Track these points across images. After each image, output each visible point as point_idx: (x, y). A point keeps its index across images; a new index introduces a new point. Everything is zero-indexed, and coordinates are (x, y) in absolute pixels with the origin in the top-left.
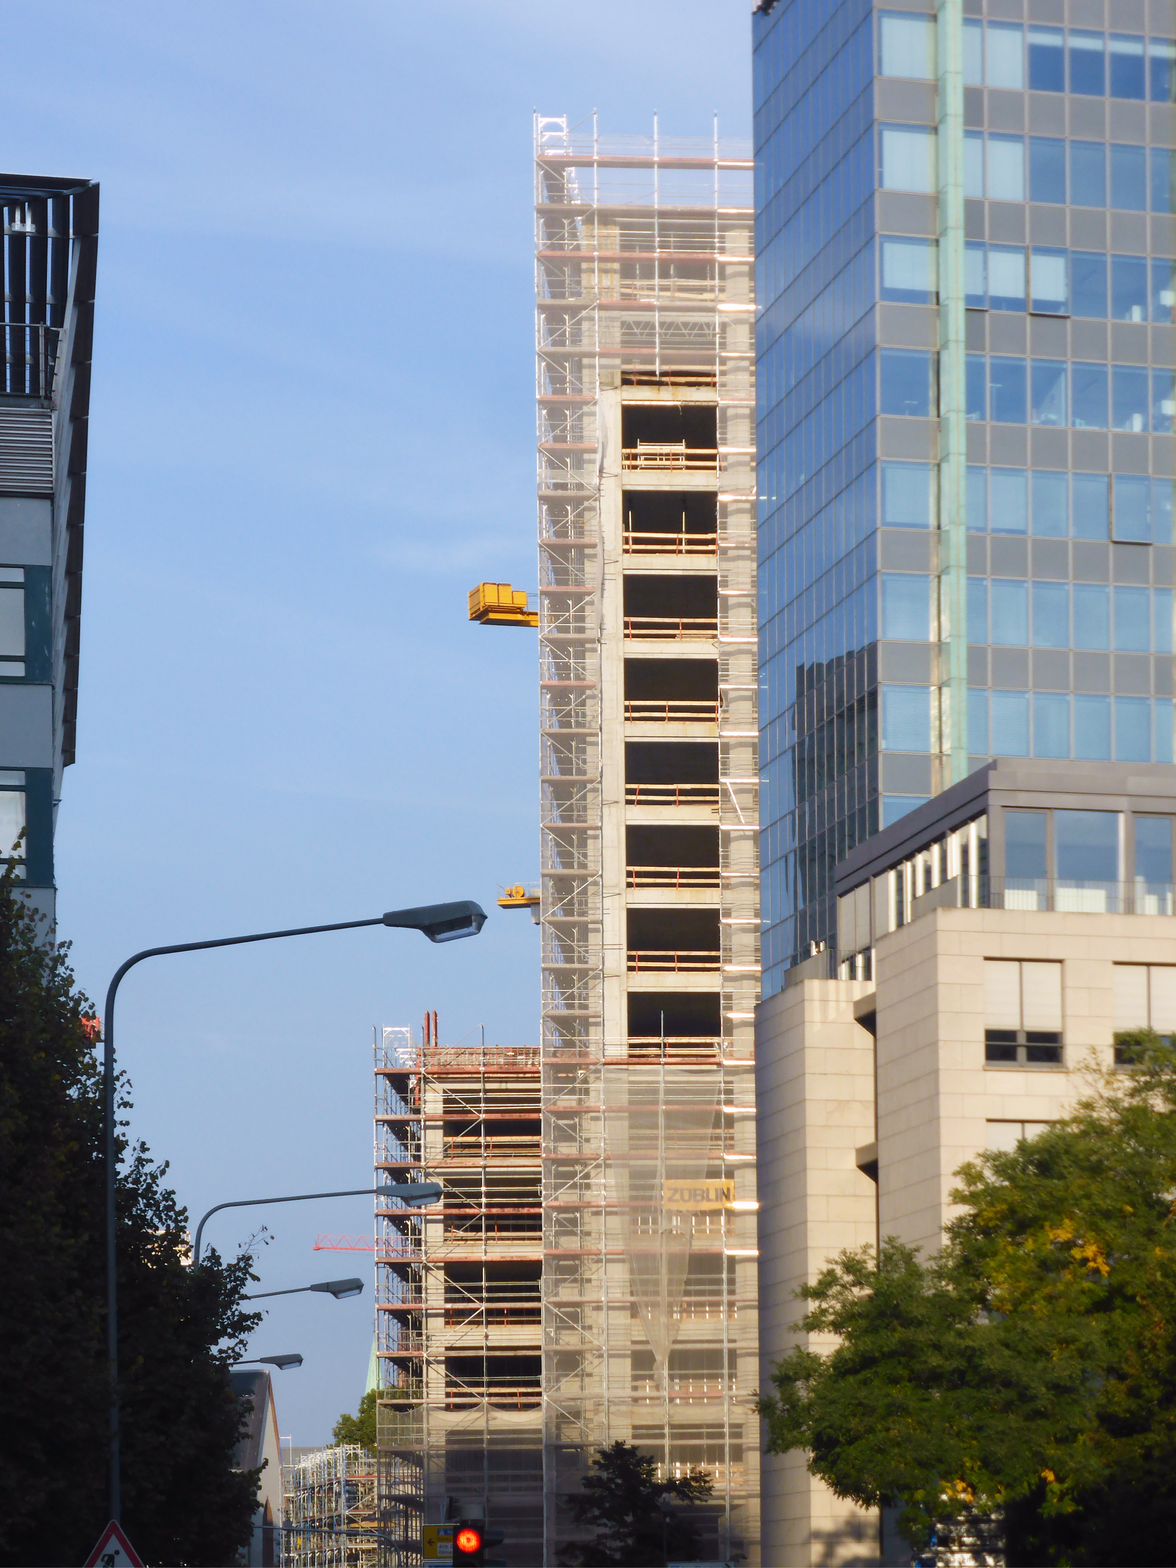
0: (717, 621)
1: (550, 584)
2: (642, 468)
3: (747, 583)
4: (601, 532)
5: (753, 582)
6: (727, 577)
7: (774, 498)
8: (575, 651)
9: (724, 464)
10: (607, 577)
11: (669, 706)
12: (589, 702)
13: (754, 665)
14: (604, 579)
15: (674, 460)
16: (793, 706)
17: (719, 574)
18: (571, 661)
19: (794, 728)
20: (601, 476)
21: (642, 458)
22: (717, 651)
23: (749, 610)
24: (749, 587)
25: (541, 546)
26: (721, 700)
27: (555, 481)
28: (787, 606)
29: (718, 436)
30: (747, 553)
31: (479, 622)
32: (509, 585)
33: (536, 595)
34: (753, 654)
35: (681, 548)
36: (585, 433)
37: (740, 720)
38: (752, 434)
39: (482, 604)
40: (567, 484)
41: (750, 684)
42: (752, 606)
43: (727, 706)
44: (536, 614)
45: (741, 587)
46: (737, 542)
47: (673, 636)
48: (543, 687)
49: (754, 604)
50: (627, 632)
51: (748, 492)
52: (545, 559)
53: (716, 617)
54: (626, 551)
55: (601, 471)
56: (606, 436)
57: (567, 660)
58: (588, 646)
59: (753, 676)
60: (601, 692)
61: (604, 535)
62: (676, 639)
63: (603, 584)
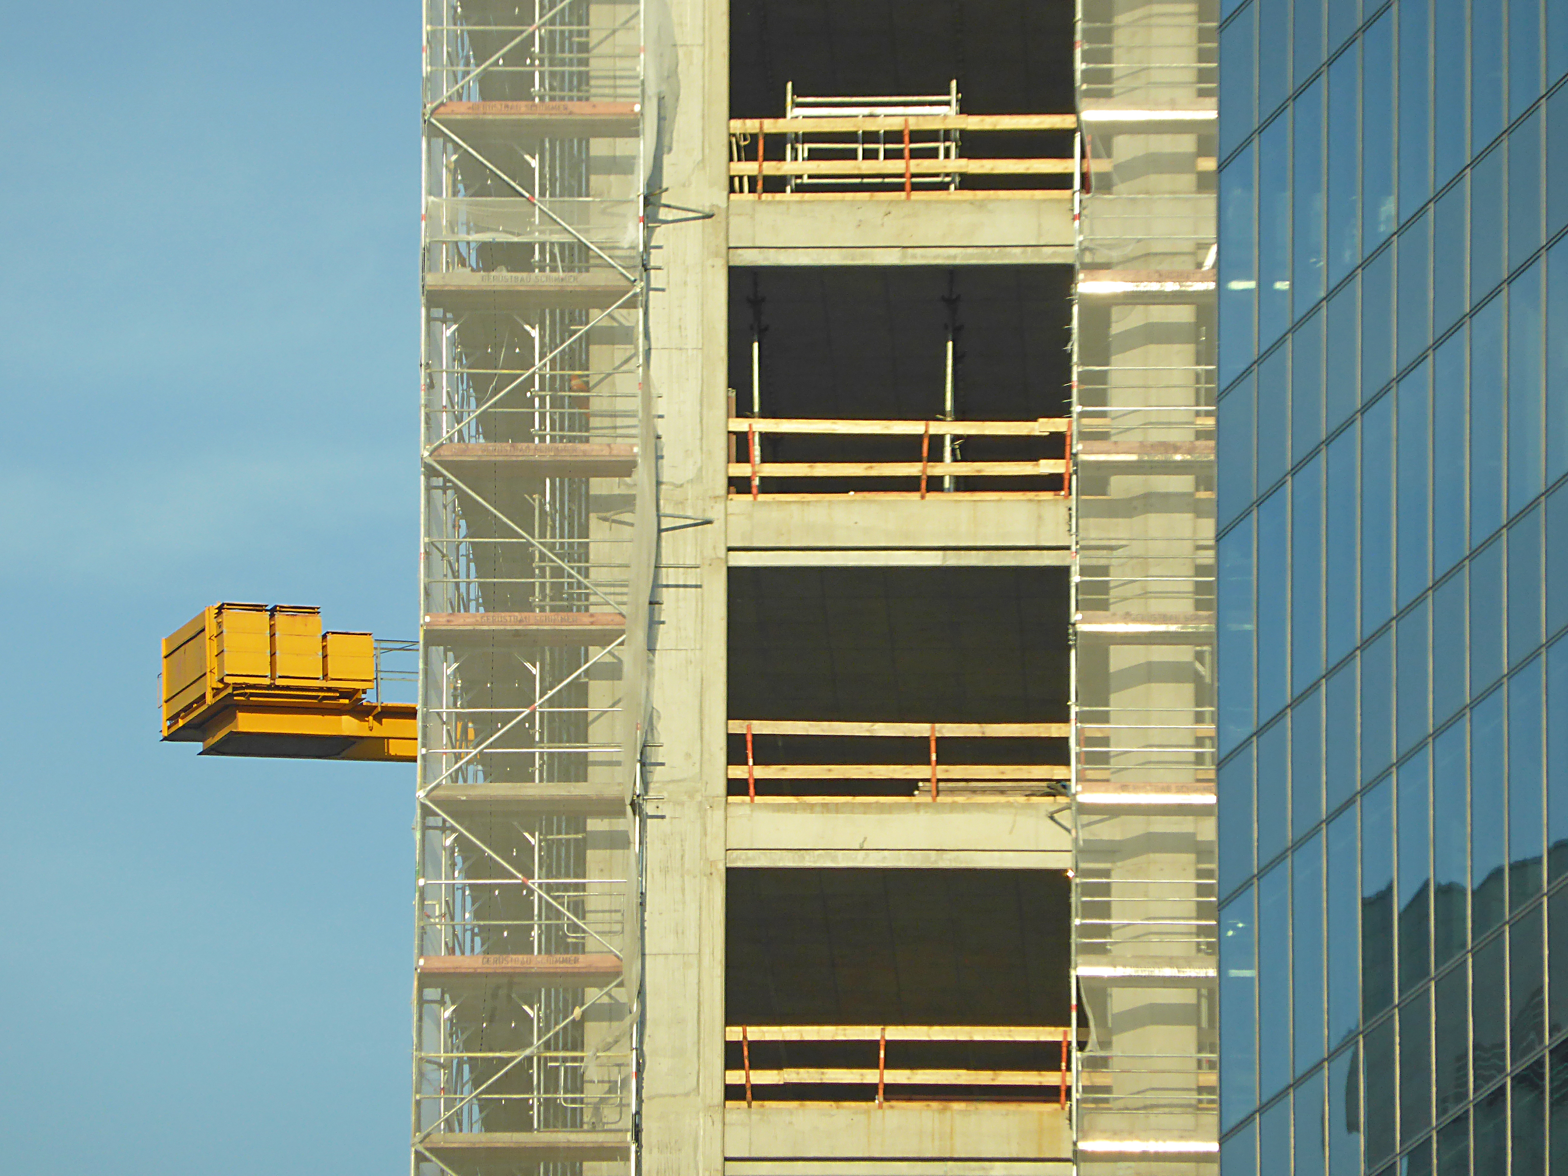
0: (1069, 730)
1: (461, 604)
2: (800, 189)
3: (1176, 595)
4: (650, 417)
5: (1199, 588)
6: (1104, 570)
7: (1282, 285)
8: (549, 846)
9: (1096, 166)
10: (668, 576)
11: (891, 1045)
12: (595, 1032)
13: (1201, 890)
14: (656, 586)
15: (916, 154)
16: (1350, 1041)
17: (1074, 562)
18: (534, 883)
19: (1352, 1126)
20: (650, 220)
21: (803, 149)
22: (1065, 841)
23: (1188, 689)
24: (1186, 606)
25: (431, 472)
26: (1083, 1022)
27: (487, 237)
28: (1329, 674)
29: (1080, 66)
30: (1182, 483)
31: (199, 746)
32: (313, 611)
33: (409, 646)
34: (1200, 851)
35: (936, 470)
36: (596, 65)
37: (1151, 1097)
38: (1202, 56)
39: (212, 681)
40: (529, 247)
41: (1189, 962)
42: (1197, 679)
43: (1105, 1044)
44: (411, 713)
45: (1157, 606)
46: (1143, 447)
47: (907, 787)
48: (426, 979)
49: (1204, 671)
50: (738, 772)
51: (1187, 264)
52: (447, 516)
53: (1066, 720)
54: (739, 485)
55: (651, 200)
56: (671, 76)
57: (520, 878)
58: (594, 825)
59: (1201, 931)
60: (641, 993)
61: (661, 427)
62: (918, 798)
63: (653, 603)
